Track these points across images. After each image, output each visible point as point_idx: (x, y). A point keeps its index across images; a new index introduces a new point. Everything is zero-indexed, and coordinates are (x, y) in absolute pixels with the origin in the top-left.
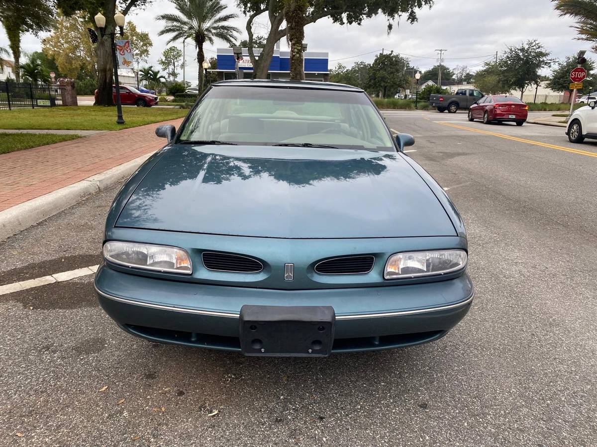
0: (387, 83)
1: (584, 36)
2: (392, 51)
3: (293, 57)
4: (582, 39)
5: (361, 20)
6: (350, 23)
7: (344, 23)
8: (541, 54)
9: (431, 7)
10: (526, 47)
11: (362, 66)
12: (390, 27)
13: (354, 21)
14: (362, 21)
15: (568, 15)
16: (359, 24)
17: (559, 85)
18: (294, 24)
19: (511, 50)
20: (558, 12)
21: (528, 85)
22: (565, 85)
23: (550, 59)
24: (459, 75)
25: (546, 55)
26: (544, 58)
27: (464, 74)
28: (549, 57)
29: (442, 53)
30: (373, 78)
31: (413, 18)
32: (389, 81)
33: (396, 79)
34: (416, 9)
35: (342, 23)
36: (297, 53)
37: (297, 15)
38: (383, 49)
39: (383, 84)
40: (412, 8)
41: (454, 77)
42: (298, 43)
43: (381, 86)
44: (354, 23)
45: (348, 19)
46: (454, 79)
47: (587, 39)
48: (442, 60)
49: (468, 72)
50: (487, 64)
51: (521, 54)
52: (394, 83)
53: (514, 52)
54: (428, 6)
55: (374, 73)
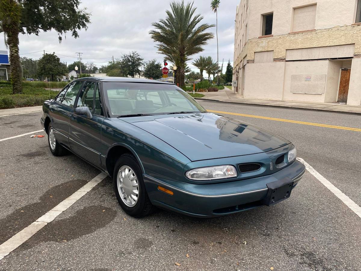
0: (54, 72)
1: (161, 52)
2: (54, 53)
3: (12, 55)
4: (160, 53)
5: (37, 32)
6: (30, 33)
7: (25, 33)
8: (139, 59)
9: (86, 29)
10: (132, 55)
11: (25, 60)
12: (60, 39)
13: (33, 32)
14: (39, 33)
15: (158, 42)
16: (37, 35)
17: (148, 75)
18: (11, 33)
19: (125, 56)
20: (153, 40)
21: (136, 75)
22: (151, 75)
23: (144, 61)
24: (89, 68)
25: (142, 60)
26: (141, 61)
27: (92, 67)
28: (143, 61)
29: (80, 55)
30: (44, 68)
31: (75, 34)
32: (55, 71)
33: (59, 70)
34: (77, 30)
35: (24, 33)
36: (15, 53)
37: (13, 28)
38: (44, 50)
39: (51, 73)
40: (74, 29)
41: (87, 69)
42: (15, 46)
43: (50, 74)
44: (32, 33)
45: (27, 31)
46: (87, 70)
47: (162, 53)
48: (81, 59)
49: (94, 66)
50: (110, 62)
51: (130, 58)
52: (59, 72)
53: (126, 57)
54: (84, 29)
55: (44, 65)
